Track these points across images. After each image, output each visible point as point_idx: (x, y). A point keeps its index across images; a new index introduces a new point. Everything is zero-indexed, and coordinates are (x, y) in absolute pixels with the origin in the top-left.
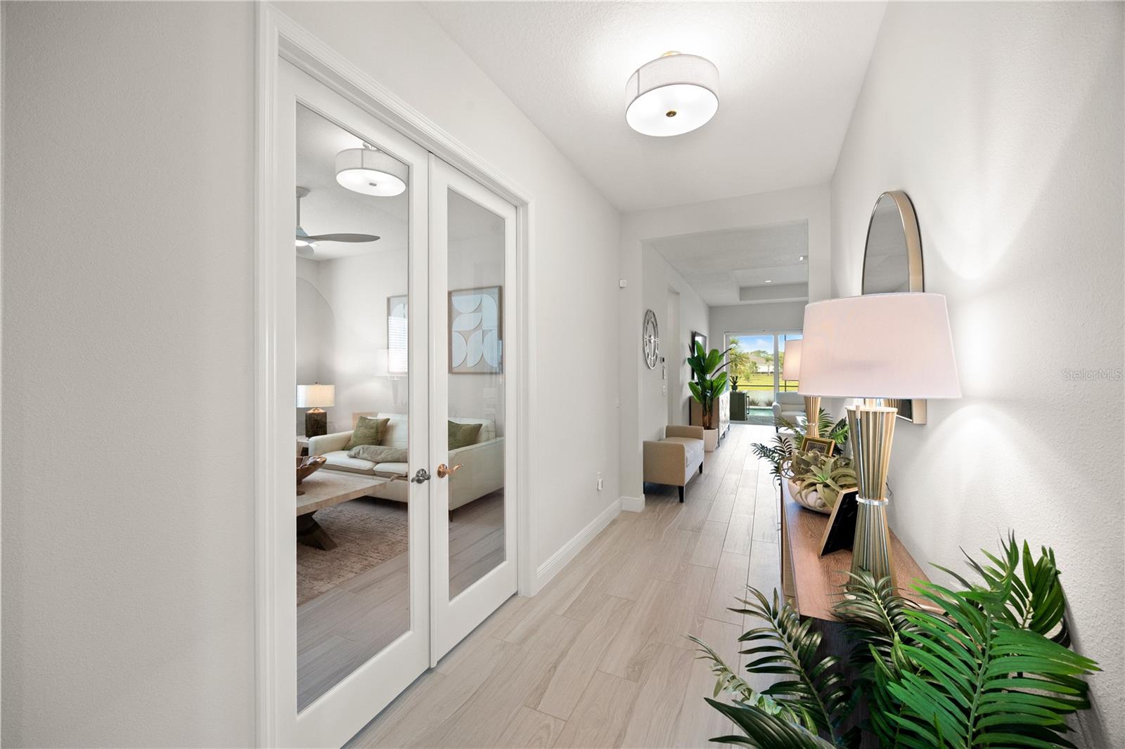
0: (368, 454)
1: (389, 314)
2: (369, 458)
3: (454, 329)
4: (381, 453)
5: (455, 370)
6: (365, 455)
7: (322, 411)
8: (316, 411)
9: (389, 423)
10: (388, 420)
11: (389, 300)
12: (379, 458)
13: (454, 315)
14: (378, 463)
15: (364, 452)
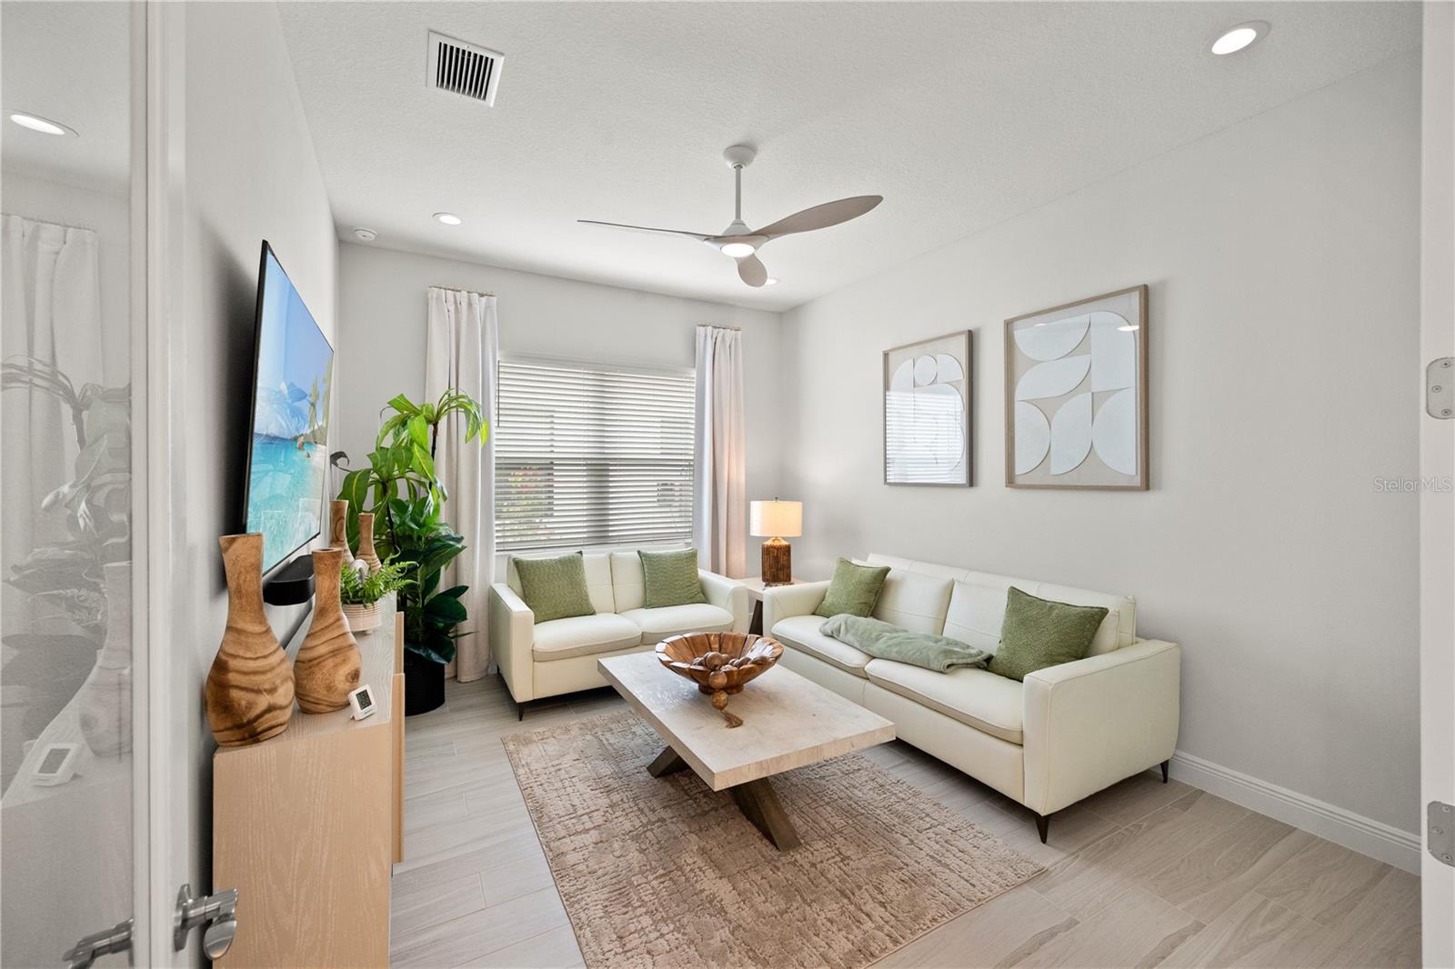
0: (853, 635)
1: (886, 387)
2: (857, 645)
3: (1019, 394)
4: (878, 638)
5: (1019, 481)
6: (850, 638)
7: (784, 543)
8: (777, 543)
9: (888, 576)
10: (888, 570)
11: (886, 355)
12: (874, 649)
13: (1019, 364)
14: (874, 658)
15: (847, 630)
